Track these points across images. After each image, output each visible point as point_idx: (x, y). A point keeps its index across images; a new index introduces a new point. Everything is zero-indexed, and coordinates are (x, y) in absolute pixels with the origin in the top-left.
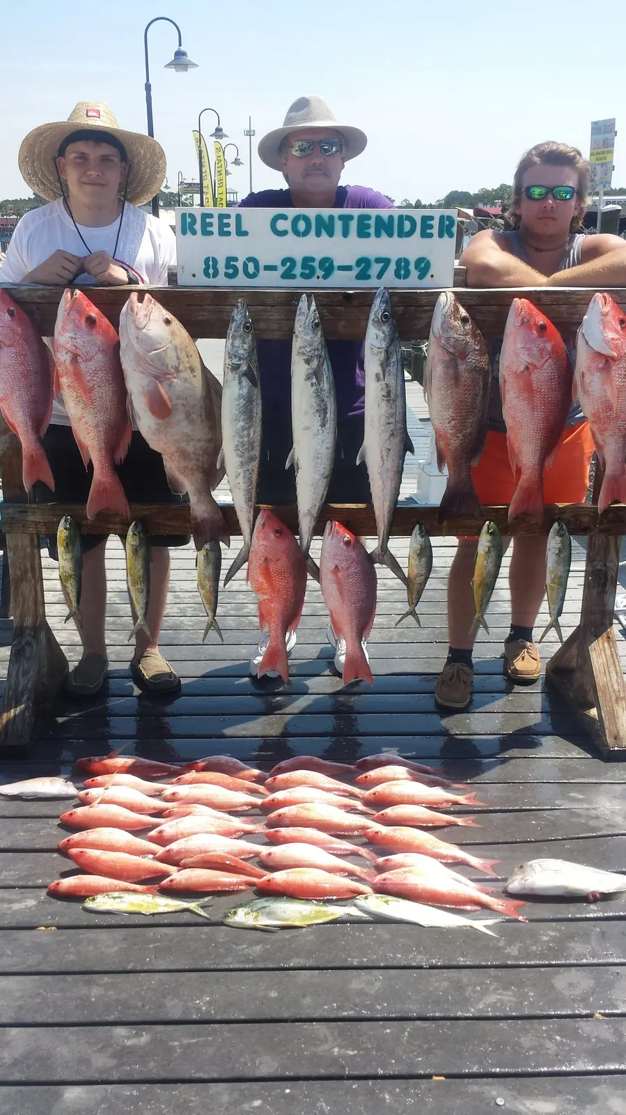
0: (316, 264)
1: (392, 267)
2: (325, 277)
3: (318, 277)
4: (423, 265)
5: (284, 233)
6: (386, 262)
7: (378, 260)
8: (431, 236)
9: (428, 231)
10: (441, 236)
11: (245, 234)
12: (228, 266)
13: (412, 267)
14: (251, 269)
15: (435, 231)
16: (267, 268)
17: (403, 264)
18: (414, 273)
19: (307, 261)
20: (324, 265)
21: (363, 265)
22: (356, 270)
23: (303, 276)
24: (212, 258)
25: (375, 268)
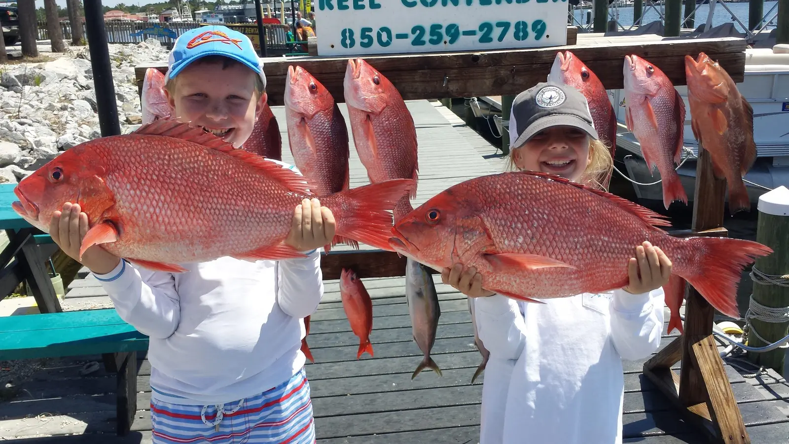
0: (443, 31)
1: (512, 30)
2: (452, 42)
3: (445, 42)
4: (539, 27)
6: (506, 26)
7: (499, 25)
11: (378, 6)
12: (363, 36)
13: (529, 29)
14: (384, 38)
16: (399, 36)
17: (521, 27)
18: (532, 34)
19: (435, 28)
20: (450, 31)
21: (486, 29)
22: (479, 35)
23: (432, 42)
24: (349, 29)
25: (497, 32)
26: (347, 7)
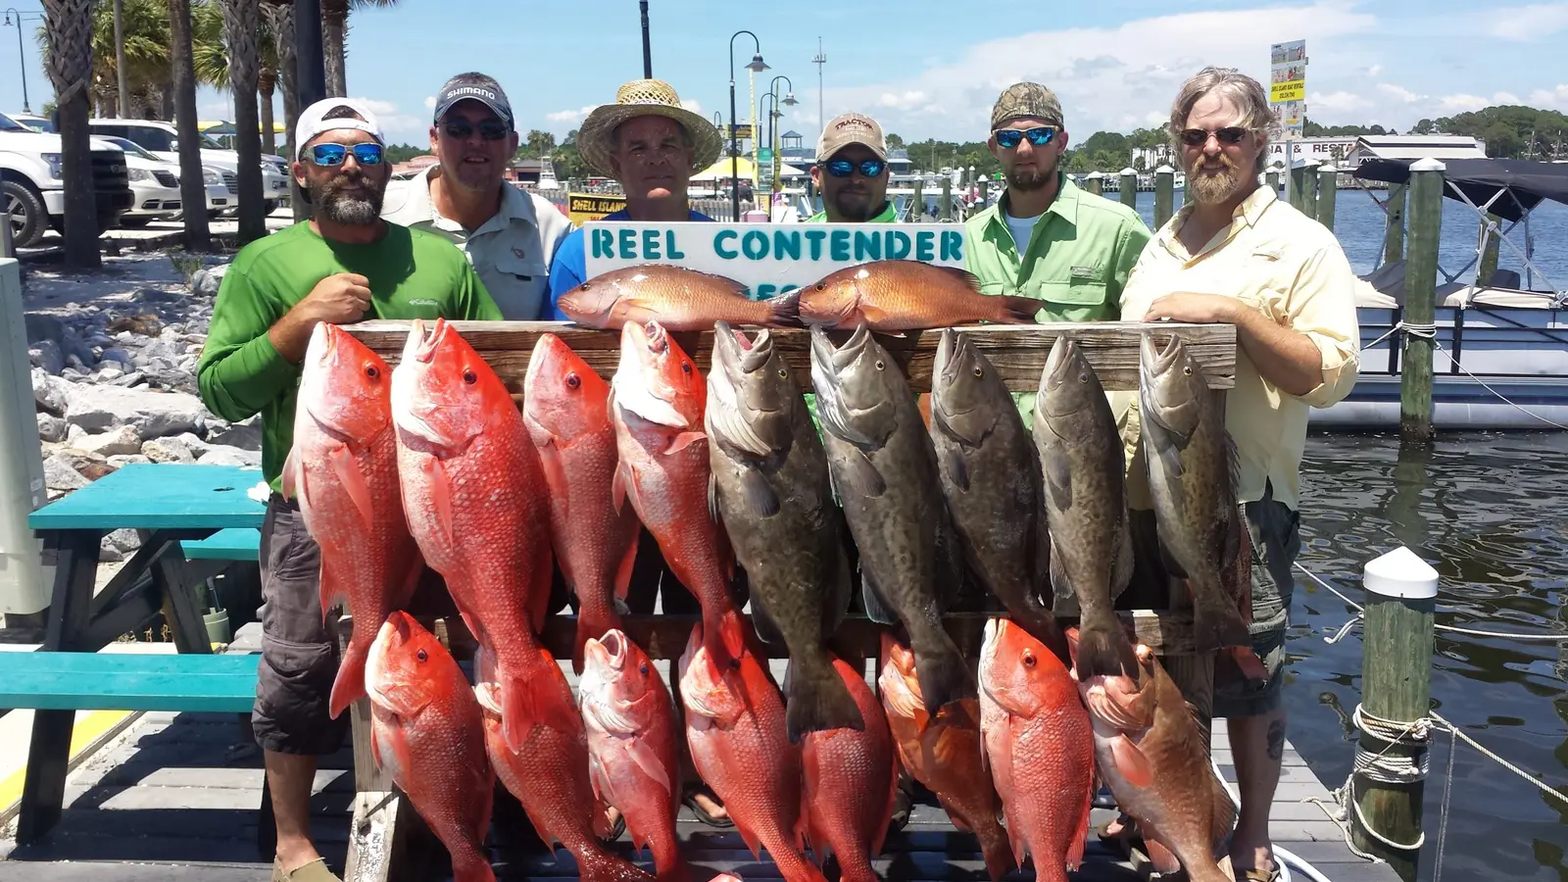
5: (732, 255)
8: (930, 257)
9: (927, 252)
10: (944, 257)
11: (681, 255)
15: (936, 251)
19: (765, 289)
26: (633, 255)
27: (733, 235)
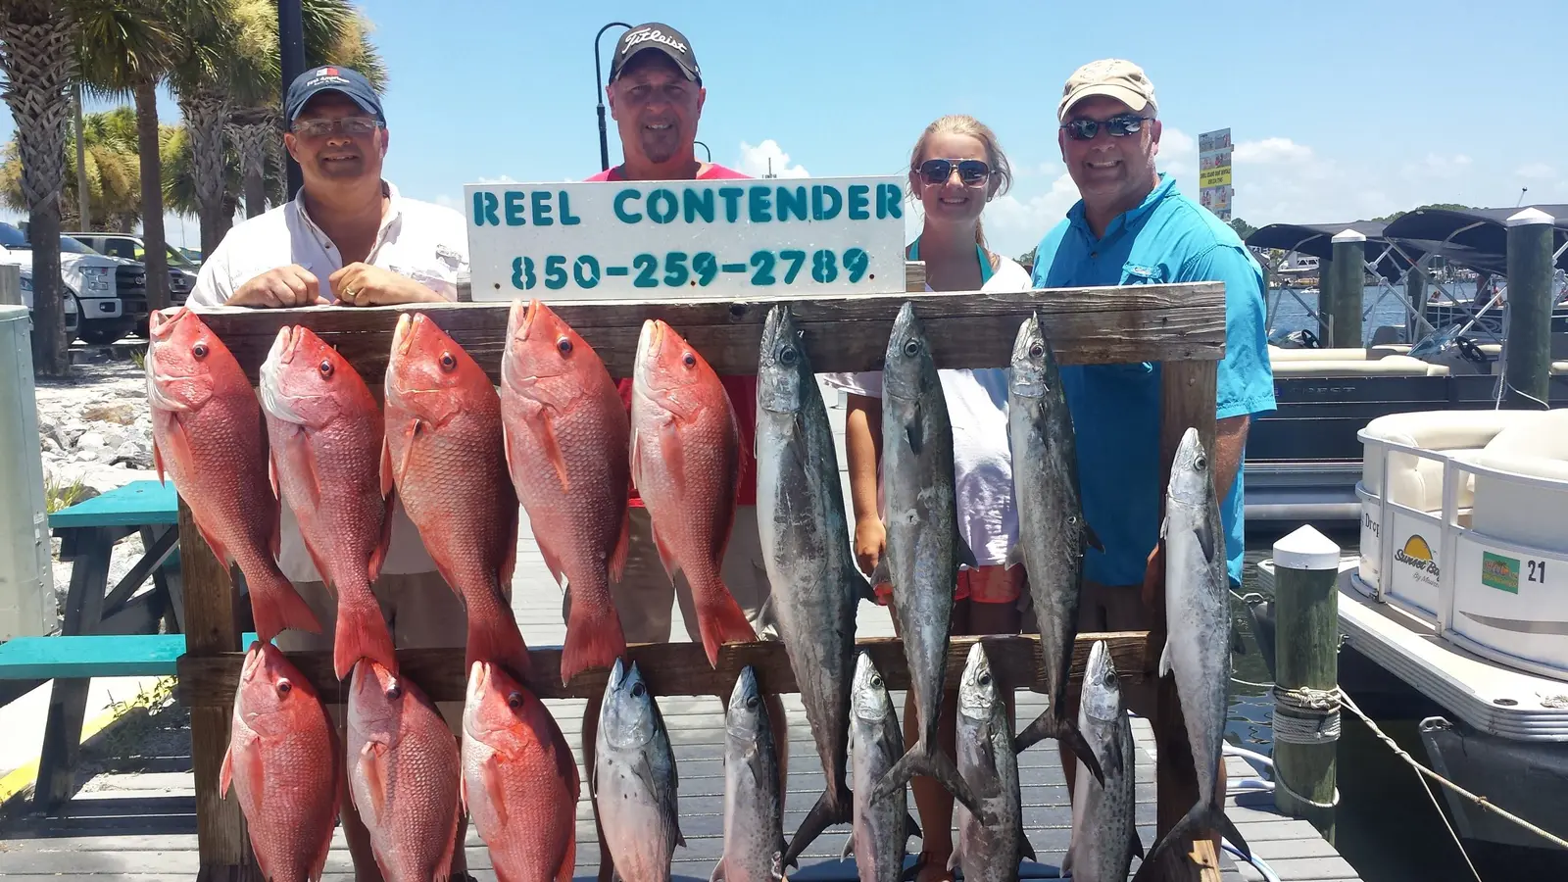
0: (688, 264)
1: (808, 265)
2: (703, 283)
3: (693, 283)
4: (856, 260)
5: (636, 218)
6: (798, 257)
7: (785, 255)
8: (865, 215)
9: (861, 209)
10: (881, 215)
11: (576, 221)
12: (550, 270)
13: (839, 263)
14: (587, 273)
15: (872, 208)
16: (612, 271)
17: (825, 259)
18: (844, 273)
19: (674, 260)
20: (701, 265)
21: (762, 263)
22: (752, 271)
23: (669, 281)
24: (525, 258)
25: (782, 268)
26: (522, 222)
27: (636, 195)
